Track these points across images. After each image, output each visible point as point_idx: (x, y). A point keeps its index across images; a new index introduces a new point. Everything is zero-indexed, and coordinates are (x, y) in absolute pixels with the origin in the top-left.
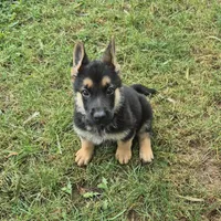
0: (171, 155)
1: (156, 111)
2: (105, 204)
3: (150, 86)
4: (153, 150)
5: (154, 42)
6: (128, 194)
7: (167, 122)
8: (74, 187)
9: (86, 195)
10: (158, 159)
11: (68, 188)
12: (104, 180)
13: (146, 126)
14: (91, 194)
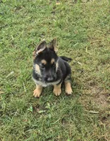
0: (81, 90)
1: (73, 69)
2: (50, 116)
3: (69, 57)
4: (72, 88)
5: (69, 34)
6: (61, 111)
7: (78, 74)
8: (34, 108)
9: (40, 112)
10: (75, 93)
11: (31, 109)
12: (49, 104)
13: (68, 77)
14: (42, 111)
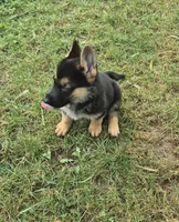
0: (134, 131)
1: (124, 94)
2: (78, 169)
3: (120, 73)
4: (120, 126)
5: (125, 38)
6: (97, 162)
7: (132, 104)
8: (53, 154)
9: (63, 161)
10: (123, 134)
11: (48, 154)
12: (78, 149)
13: (116, 106)
14: (66, 160)
